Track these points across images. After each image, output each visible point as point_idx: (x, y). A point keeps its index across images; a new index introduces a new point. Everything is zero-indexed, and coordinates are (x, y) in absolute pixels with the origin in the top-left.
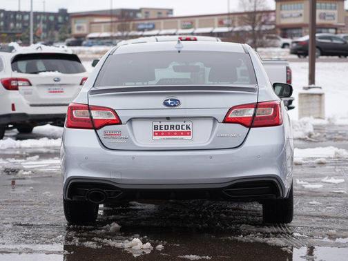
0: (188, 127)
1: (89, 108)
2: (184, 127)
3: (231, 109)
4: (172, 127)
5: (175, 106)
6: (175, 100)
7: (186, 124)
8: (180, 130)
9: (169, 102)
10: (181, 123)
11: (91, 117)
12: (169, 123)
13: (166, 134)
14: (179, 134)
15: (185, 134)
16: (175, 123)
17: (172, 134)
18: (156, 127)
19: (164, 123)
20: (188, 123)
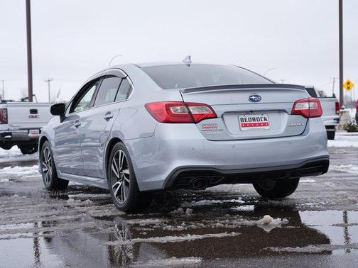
0: (265, 119)
1: (187, 105)
2: (263, 119)
3: (295, 103)
4: (254, 119)
5: (258, 101)
6: (257, 96)
7: (263, 116)
8: (260, 122)
9: (253, 98)
10: (260, 116)
11: (190, 112)
12: (252, 116)
13: (250, 125)
14: (260, 125)
15: (265, 125)
16: (256, 116)
17: (255, 125)
18: (242, 120)
19: (247, 116)
20: (265, 116)
